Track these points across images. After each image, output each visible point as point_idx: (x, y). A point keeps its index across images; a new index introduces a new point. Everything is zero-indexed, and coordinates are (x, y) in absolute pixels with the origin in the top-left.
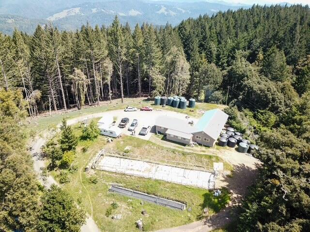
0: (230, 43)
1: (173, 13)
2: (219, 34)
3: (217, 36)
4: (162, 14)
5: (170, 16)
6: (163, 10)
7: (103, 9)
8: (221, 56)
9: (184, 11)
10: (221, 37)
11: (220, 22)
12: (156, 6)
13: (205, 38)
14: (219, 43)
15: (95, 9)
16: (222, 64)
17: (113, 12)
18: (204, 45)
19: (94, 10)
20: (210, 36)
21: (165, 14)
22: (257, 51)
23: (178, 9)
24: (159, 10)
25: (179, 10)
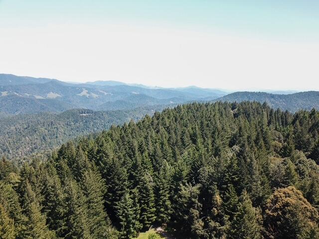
0: (170, 170)
1: (95, 95)
2: (153, 157)
3: (152, 160)
4: (84, 96)
5: (93, 98)
6: (84, 93)
7: (16, 92)
8: (161, 192)
9: (106, 94)
10: (156, 161)
11: (151, 137)
12: (77, 88)
13: (135, 166)
14: (156, 169)
15: (6, 92)
16: (164, 202)
17: (28, 95)
18: (136, 176)
19: (4, 94)
20: (143, 163)
21: (87, 96)
22: (211, 189)
23: (100, 91)
24: (80, 93)
25: (101, 93)
